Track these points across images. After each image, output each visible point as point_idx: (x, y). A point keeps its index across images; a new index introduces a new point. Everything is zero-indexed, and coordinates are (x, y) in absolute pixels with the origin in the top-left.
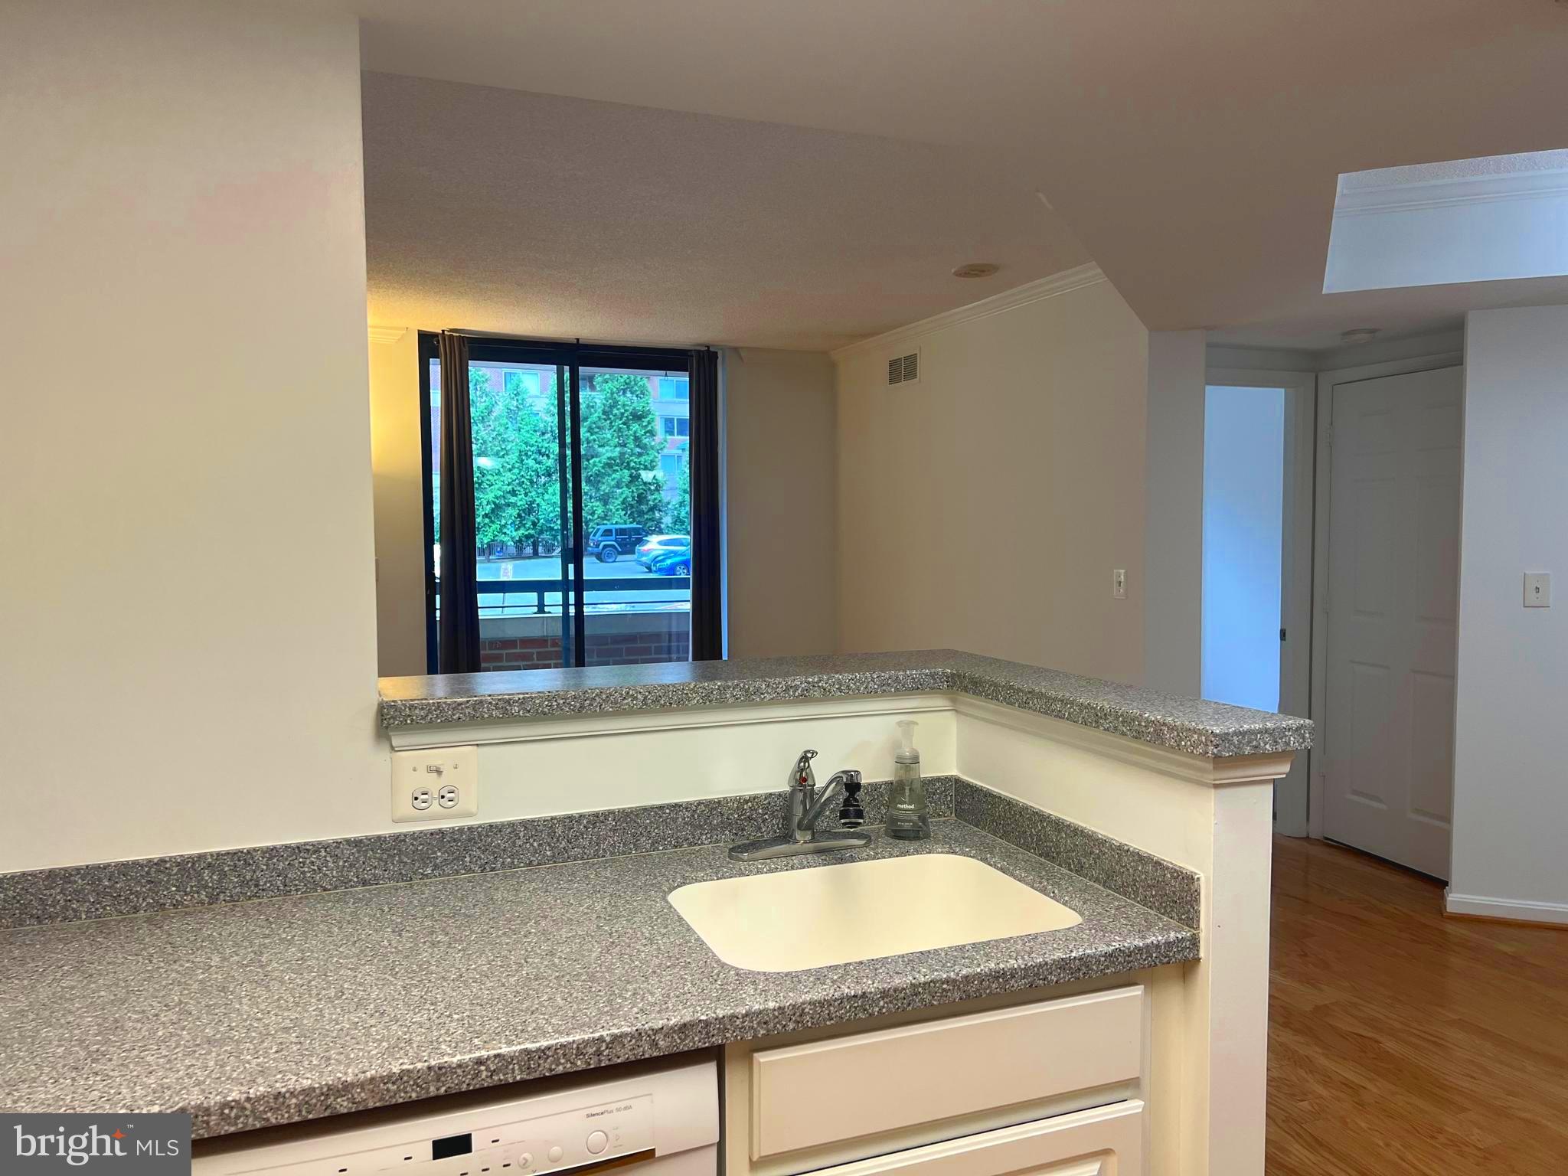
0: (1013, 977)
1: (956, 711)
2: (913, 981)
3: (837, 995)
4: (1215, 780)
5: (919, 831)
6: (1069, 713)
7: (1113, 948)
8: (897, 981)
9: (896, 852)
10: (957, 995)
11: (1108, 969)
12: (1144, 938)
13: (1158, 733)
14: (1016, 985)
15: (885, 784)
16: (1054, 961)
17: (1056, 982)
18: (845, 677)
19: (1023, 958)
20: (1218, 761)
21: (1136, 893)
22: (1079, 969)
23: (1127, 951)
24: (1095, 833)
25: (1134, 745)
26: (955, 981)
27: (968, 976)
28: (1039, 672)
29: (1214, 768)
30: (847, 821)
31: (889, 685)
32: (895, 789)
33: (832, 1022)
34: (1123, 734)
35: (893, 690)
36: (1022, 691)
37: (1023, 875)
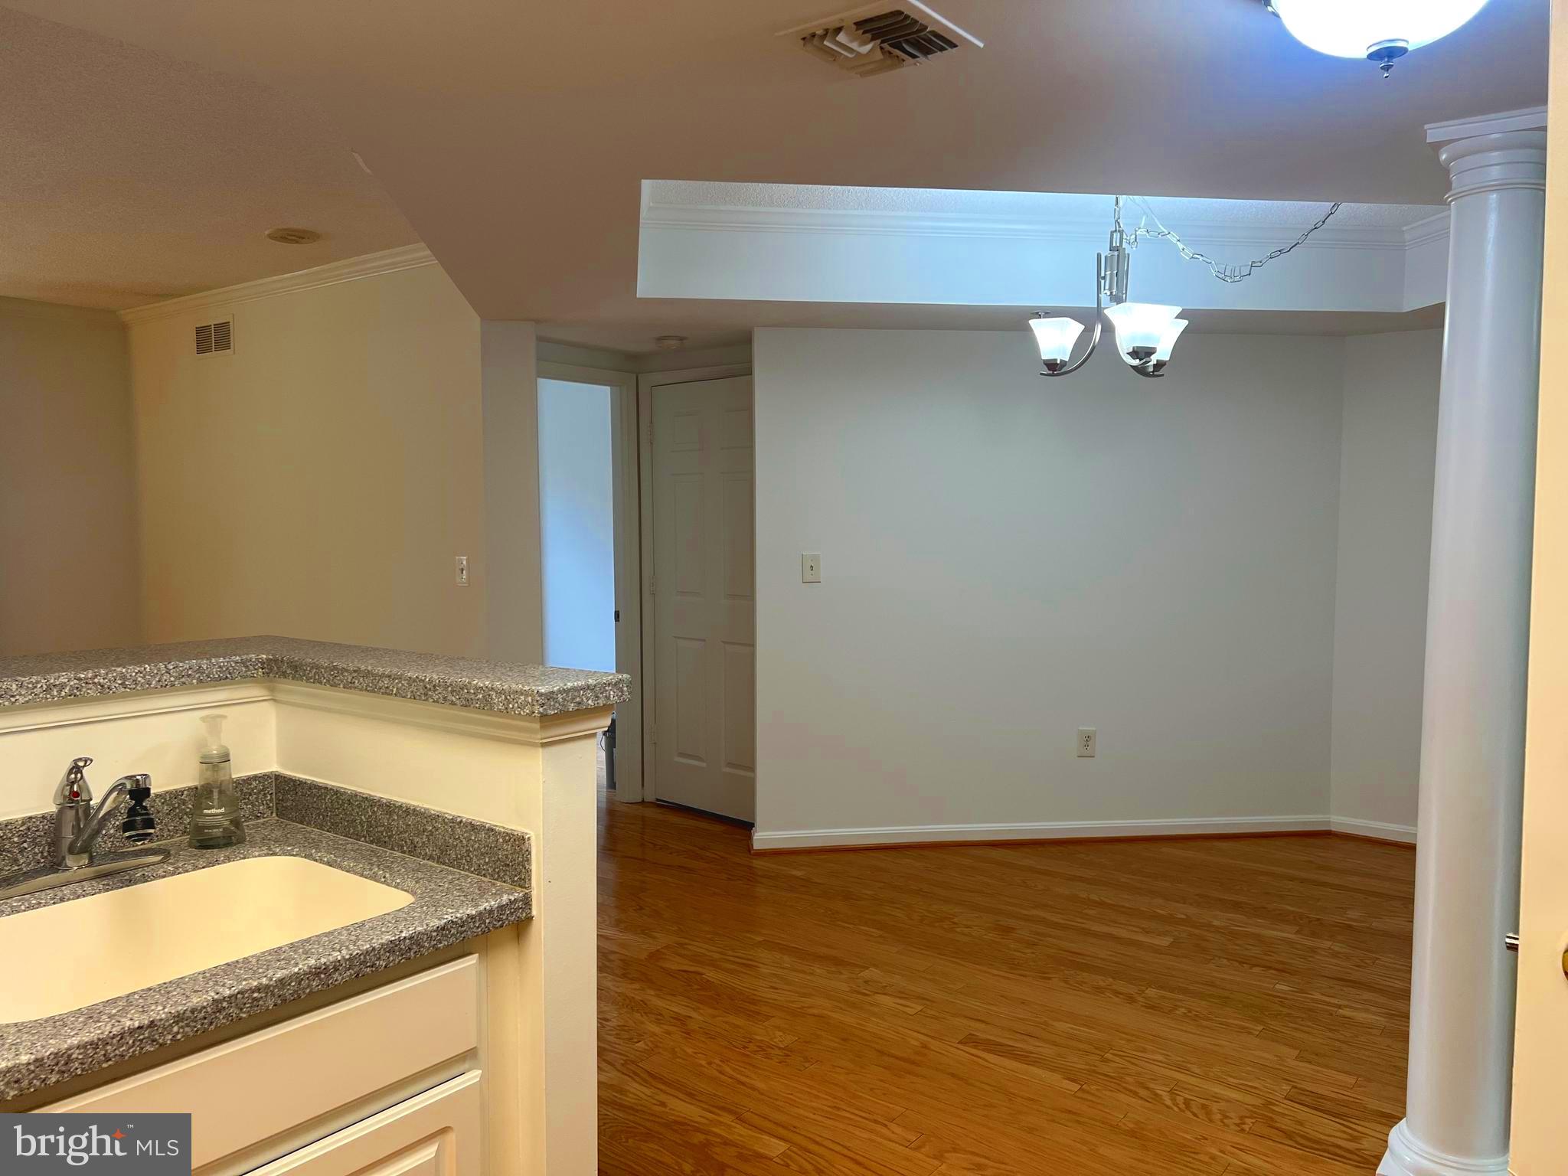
0: (336, 969)
1: (274, 700)
2: (216, 997)
3: (115, 1031)
4: (541, 739)
5: (231, 836)
6: (397, 688)
7: (445, 921)
8: (196, 1001)
9: (201, 863)
10: (270, 1003)
11: (441, 943)
12: (477, 905)
13: (487, 701)
14: (340, 978)
15: (188, 790)
16: (382, 945)
17: (386, 967)
18: (132, 670)
19: (347, 948)
20: (546, 720)
21: (470, 863)
22: (409, 949)
23: (459, 922)
24: (428, 809)
25: (464, 714)
26: (267, 987)
27: (284, 979)
28: (367, 652)
29: (541, 727)
30: (133, 833)
31: (189, 676)
32: (201, 795)
33: (110, 1063)
34: (453, 703)
35: (195, 681)
36: (347, 671)
37: (352, 865)
